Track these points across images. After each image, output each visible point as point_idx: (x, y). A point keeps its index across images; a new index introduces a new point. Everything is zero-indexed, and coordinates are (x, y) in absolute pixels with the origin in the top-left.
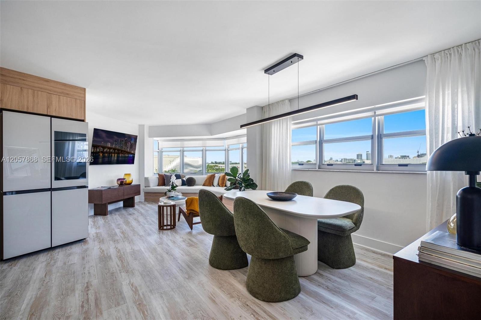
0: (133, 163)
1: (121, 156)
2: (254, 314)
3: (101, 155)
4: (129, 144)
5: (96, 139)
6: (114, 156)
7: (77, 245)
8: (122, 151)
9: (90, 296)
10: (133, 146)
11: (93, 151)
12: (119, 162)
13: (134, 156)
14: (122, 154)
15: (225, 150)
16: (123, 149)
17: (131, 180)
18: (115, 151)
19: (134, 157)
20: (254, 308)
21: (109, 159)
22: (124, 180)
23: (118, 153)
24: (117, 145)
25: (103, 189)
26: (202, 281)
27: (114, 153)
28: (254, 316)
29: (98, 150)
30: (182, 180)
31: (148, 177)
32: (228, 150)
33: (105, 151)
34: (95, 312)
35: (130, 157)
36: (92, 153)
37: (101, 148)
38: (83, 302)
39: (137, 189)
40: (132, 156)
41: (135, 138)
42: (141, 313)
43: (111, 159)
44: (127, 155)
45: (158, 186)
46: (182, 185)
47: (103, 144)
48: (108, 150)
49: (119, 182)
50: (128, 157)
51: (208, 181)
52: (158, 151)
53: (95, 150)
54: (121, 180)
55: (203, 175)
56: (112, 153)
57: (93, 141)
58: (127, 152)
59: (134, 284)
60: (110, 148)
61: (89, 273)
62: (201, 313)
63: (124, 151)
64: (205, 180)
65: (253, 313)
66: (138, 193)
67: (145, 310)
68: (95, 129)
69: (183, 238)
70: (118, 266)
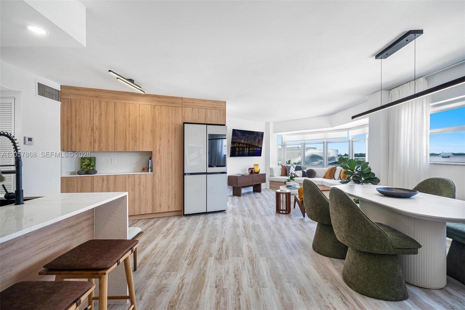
0: (260, 155)
1: (251, 149)
2: (343, 298)
3: (237, 149)
4: (257, 140)
5: (234, 137)
6: (246, 149)
7: (220, 213)
8: (252, 145)
9: (223, 246)
10: (261, 141)
11: (232, 146)
12: (250, 155)
13: (261, 149)
14: (252, 148)
15: (349, 141)
16: (253, 144)
17: (259, 169)
18: (247, 146)
19: (261, 151)
20: (344, 294)
21: (242, 153)
22: (254, 170)
23: (249, 148)
24: (248, 141)
25: (239, 175)
26: (302, 259)
27: (246, 148)
28: (342, 299)
29: (235, 145)
30: (302, 171)
31: (273, 168)
32: (352, 142)
33: (240, 146)
34: (225, 256)
35: (258, 150)
36: (231, 148)
37: (237, 144)
38: (219, 249)
39: (263, 178)
40: (259, 149)
41: (262, 134)
42: (252, 265)
43: (244, 153)
44: (255, 149)
45: (281, 176)
46: (302, 177)
47: (238, 141)
48: (242, 146)
49: (250, 171)
50: (257, 150)
51: (328, 173)
52: (282, 144)
53: (233, 145)
54: (251, 170)
55: (324, 167)
56: (244, 147)
57: (232, 139)
58: (256, 146)
59: (250, 247)
60: (243, 144)
61: (225, 233)
62: (294, 281)
63: (254, 146)
64: (325, 173)
65: (341, 296)
66: (264, 181)
67: (254, 265)
68: (233, 130)
69: (294, 222)
70: (242, 232)
